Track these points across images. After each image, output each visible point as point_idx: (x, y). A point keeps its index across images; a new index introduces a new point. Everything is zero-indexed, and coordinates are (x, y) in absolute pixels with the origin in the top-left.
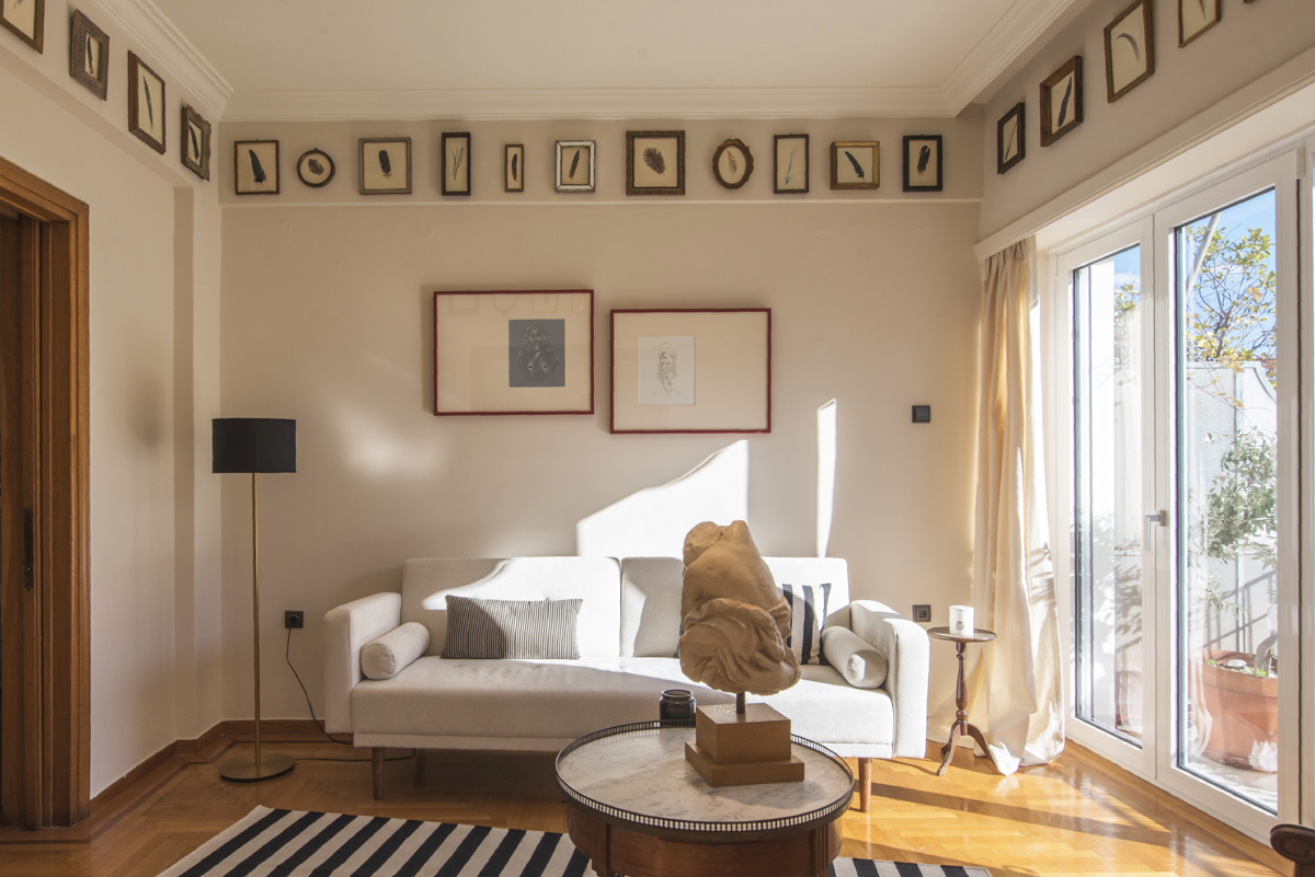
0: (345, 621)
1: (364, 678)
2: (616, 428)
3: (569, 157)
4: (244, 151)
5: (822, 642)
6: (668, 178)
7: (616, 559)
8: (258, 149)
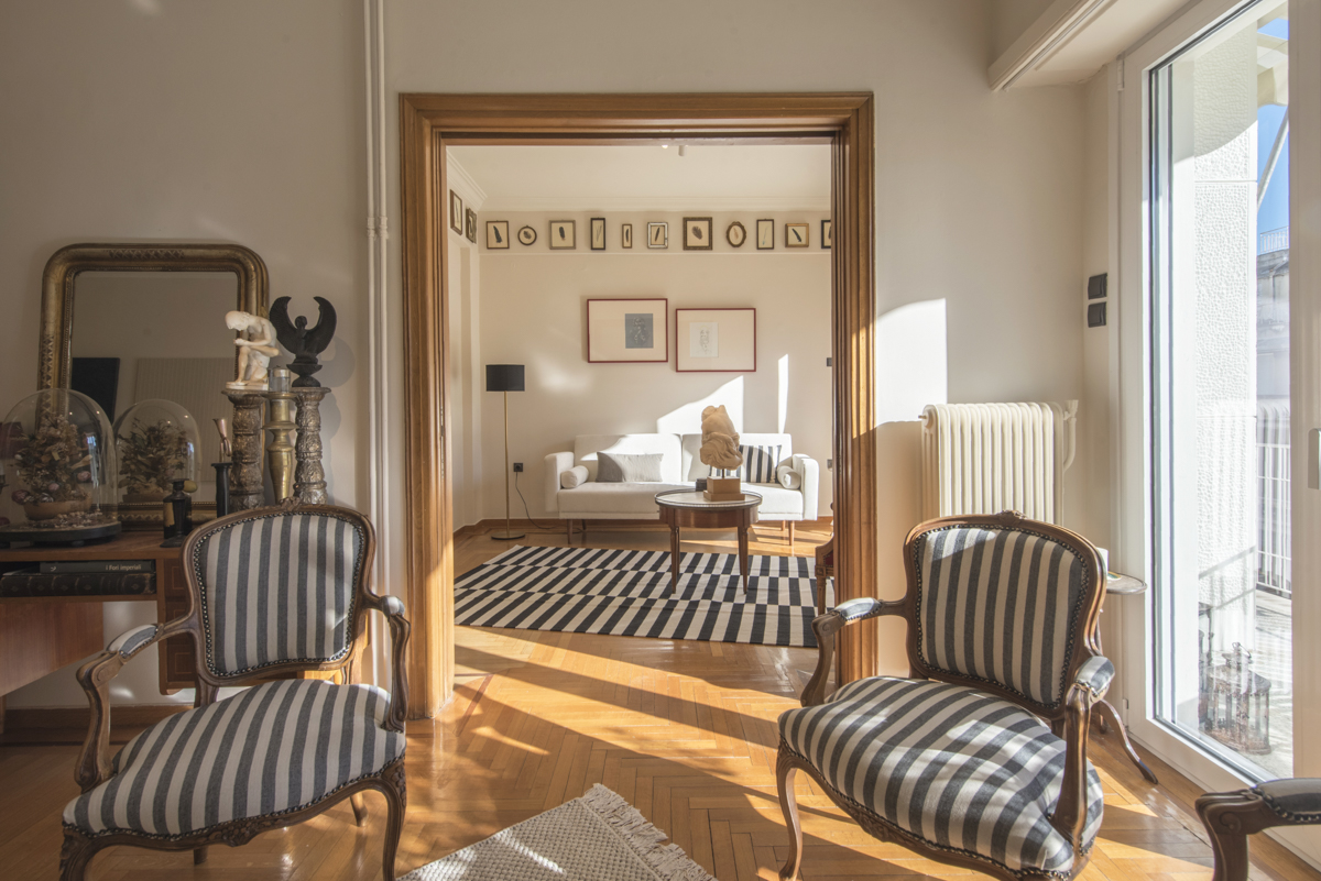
0: (555, 459)
1: (562, 488)
2: (679, 369)
3: (654, 231)
4: (491, 226)
5: (776, 473)
6: (704, 242)
7: (679, 436)
8: (498, 225)
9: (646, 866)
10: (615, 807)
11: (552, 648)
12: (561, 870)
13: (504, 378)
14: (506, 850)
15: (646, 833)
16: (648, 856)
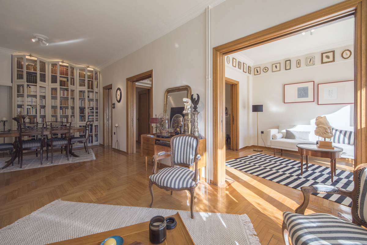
0: (270, 131)
1: (273, 139)
2: (319, 104)
3: (309, 60)
4: (255, 69)
6: (331, 59)
8: (257, 69)
9: (246, 237)
10: (247, 221)
11: (253, 179)
12: (226, 227)
13: (257, 108)
14: (217, 217)
15: (251, 230)
16: (249, 236)
